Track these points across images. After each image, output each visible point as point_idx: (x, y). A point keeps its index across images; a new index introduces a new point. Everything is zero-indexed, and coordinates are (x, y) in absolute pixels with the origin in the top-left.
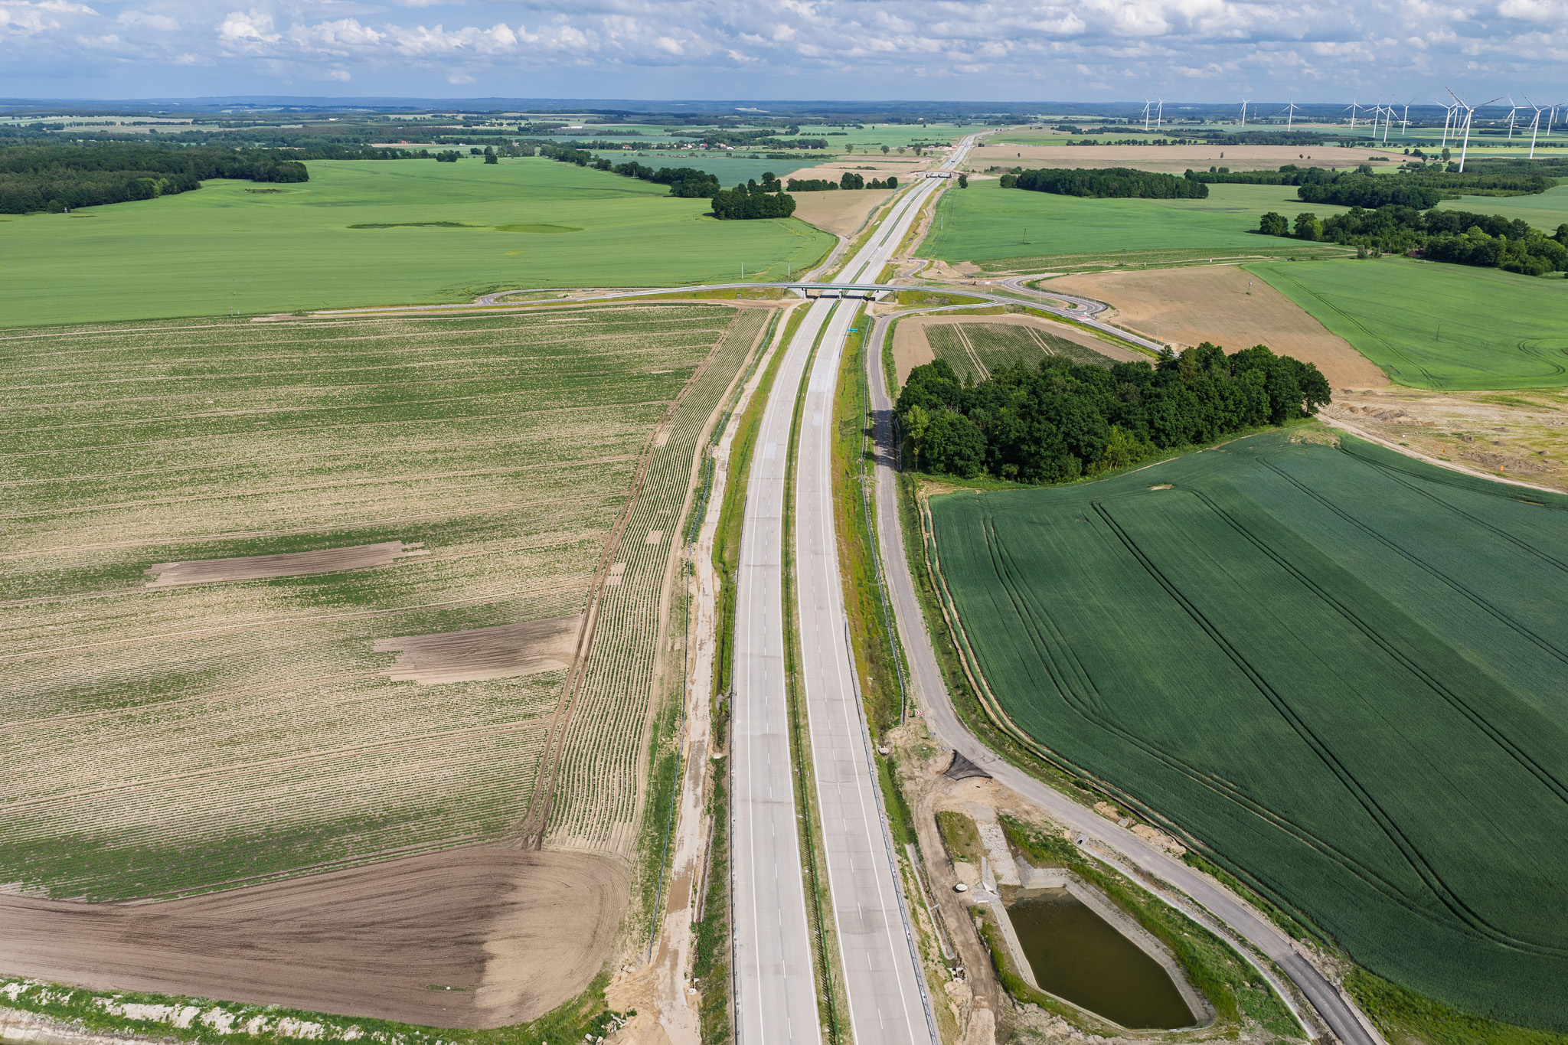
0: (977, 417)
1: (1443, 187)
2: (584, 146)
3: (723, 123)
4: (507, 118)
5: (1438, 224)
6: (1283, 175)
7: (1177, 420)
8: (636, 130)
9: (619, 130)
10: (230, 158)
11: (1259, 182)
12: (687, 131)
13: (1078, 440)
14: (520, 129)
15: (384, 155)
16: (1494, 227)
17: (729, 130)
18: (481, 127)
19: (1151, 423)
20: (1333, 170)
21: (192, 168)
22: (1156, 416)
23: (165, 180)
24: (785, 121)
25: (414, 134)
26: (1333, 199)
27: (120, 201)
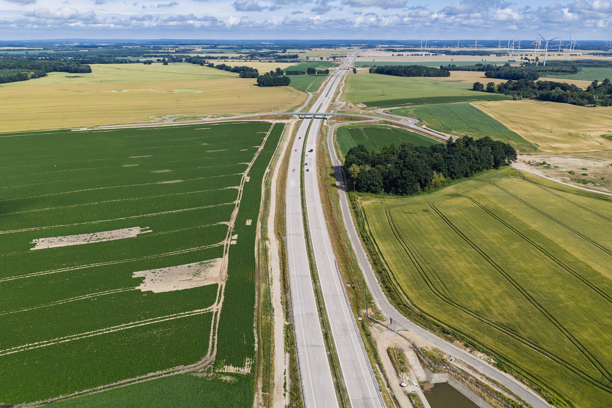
0: (378, 168)
1: (539, 71)
2: (202, 58)
3: (257, 49)
4: (170, 47)
5: (542, 86)
6: (478, 67)
7: (459, 168)
8: (222, 51)
9: (216, 51)
10: (59, 63)
11: (469, 70)
12: (243, 52)
13: (421, 178)
14: (176, 51)
15: (122, 62)
16: (564, 87)
17: (259, 51)
18: (160, 51)
19: (448, 169)
20: (496, 65)
21: (44, 68)
22: (451, 167)
23: (32, 73)
24: (281, 47)
25: (134, 53)
26: (498, 77)
27: (14, 81)
